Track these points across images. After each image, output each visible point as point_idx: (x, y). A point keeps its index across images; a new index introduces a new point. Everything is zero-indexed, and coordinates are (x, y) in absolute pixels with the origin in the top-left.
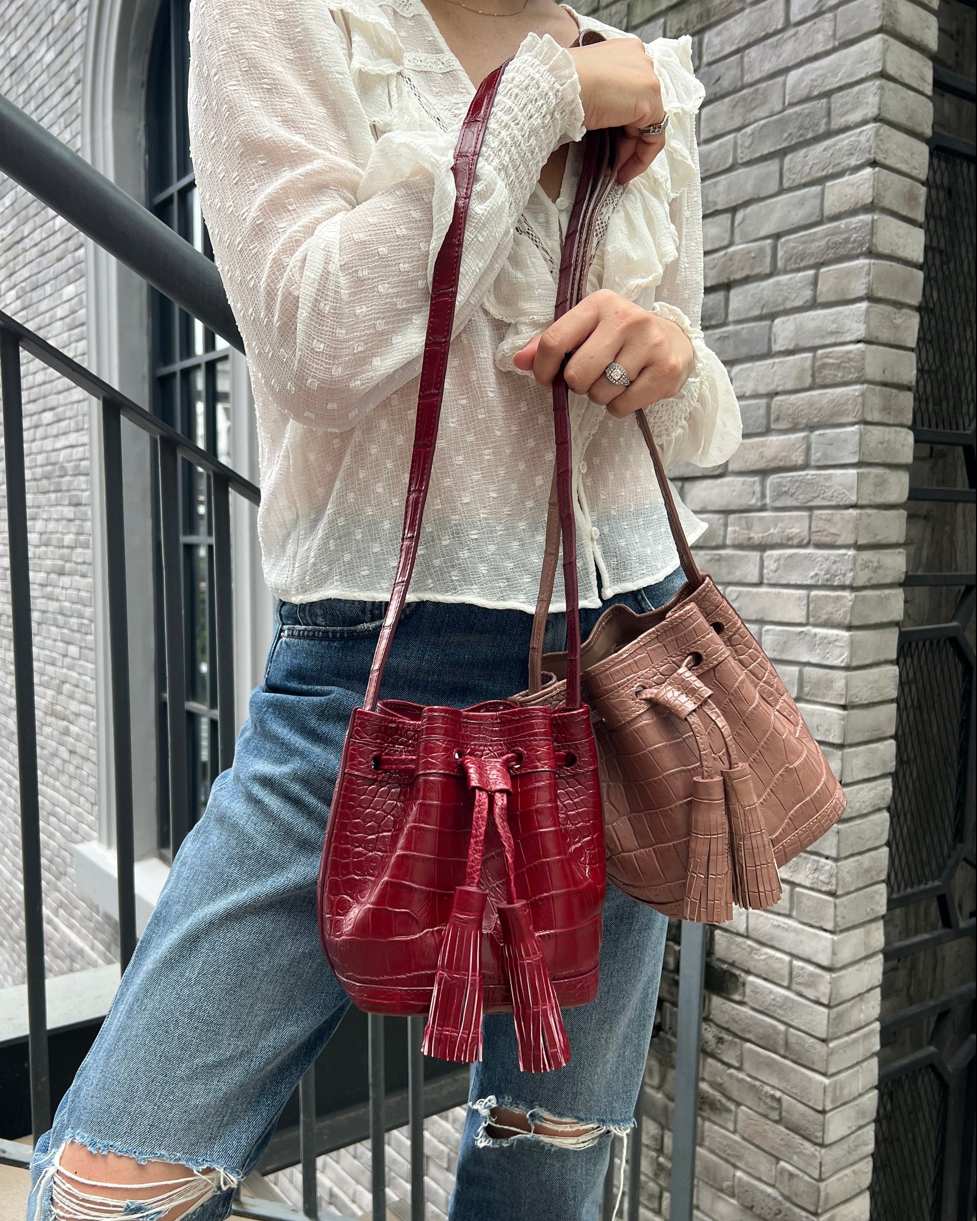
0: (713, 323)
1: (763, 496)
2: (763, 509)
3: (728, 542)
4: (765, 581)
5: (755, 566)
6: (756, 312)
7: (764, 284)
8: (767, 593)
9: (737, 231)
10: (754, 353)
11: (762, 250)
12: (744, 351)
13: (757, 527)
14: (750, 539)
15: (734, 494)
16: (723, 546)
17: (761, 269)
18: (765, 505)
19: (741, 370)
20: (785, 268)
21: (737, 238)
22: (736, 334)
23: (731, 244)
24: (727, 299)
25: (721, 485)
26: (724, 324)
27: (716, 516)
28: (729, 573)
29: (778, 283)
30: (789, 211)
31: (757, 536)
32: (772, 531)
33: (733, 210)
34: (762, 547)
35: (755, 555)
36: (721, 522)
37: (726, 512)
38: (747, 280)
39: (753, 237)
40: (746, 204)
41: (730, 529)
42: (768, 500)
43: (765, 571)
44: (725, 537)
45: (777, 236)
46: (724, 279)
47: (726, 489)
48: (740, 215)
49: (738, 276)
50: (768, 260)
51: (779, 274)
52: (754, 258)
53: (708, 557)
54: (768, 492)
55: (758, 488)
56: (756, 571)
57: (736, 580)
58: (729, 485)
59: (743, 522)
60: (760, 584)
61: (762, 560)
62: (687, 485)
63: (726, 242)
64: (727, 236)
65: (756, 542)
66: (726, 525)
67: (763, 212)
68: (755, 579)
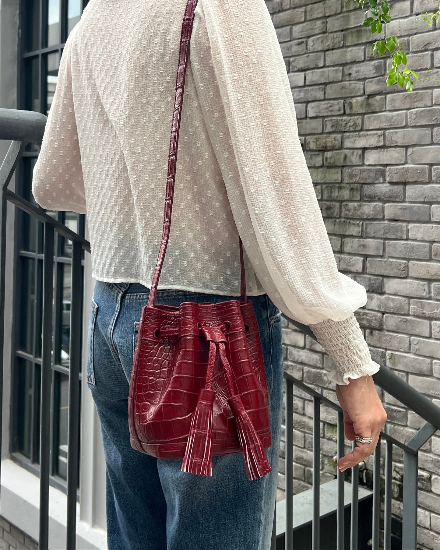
0: (397, 200)
1: (430, 292)
2: (430, 298)
3: (410, 313)
4: (433, 336)
5: (427, 328)
6: (422, 200)
7: (425, 186)
8: (435, 343)
9: (408, 157)
10: (421, 219)
11: (423, 169)
12: (415, 218)
13: (427, 307)
14: (423, 313)
15: (414, 289)
16: (408, 315)
17: (423, 179)
18: (431, 297)
19: (414, 226)
20: (437, 181)
21: (409, 161)
22: (411, 208)
23: (406, 163)
24: (405, 190)
25: (406, 283)
26: (404, 202)
27: (404, 299)
28: (412, 329)
29: (433, 188)
30: (437, 155)
31: (428, 313)
32: (435, 311)
33: (407, 147)
34: (430, 319)
35: (427, 322)
36: (406, 302)
37: (410, 298)
38: (415, 183)
39: (418, 162)
40: (414, 146)
41: (411, 306)
42: (432, 295)
43: (433, 331)
44: (409, 310)
45: (431, 165)
46: (402, 180)
47: (408, 286)
48: (410, 151)
49: (411, 180)
50: (427, 175)
51: (433, 183)
52: (419, 173)
53: (400, 319)
54: (432, 290)
55: (426, 288)
56: (428, 330)
57: (416, 333)
58: (410, 283)
59: (419, 304)
60: (430, 337)
61: (430, 324)
62: (385, 279)
63: (403, 162)
64: (404, 159)
65: (427, 316)
66: (409, 304)
67: (423, 152)
68: (428, 335)
